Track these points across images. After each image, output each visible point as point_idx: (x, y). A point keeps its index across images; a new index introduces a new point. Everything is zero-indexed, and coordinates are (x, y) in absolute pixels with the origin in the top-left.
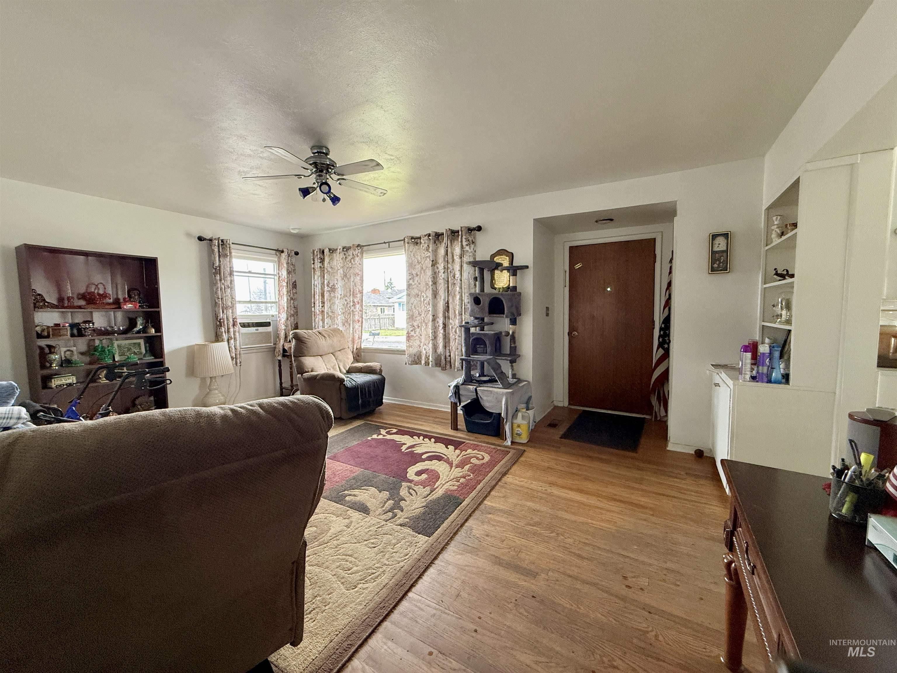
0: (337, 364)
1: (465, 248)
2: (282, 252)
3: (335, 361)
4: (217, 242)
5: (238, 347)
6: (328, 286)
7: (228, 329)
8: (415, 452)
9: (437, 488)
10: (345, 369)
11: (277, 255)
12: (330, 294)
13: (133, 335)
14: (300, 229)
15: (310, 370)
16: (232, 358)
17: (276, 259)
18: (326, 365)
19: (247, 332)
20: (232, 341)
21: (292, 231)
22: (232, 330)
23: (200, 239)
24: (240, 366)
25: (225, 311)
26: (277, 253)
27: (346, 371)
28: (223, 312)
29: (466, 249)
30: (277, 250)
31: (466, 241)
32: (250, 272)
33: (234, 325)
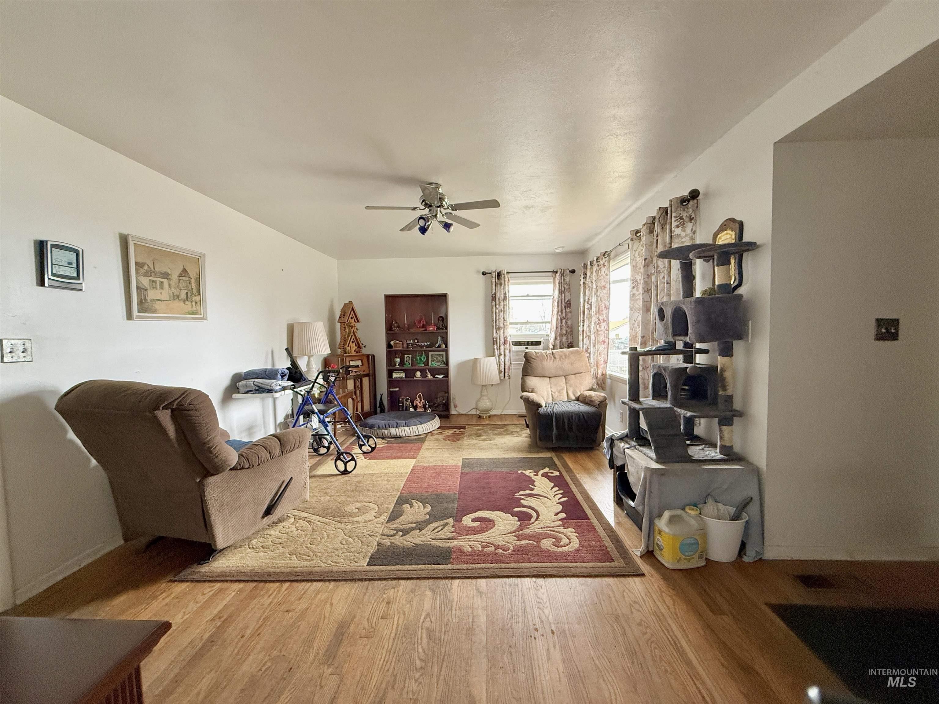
0: (565, 389)
1: (674, 231)
2: (557, 272)
3: (564, 385)
4: (494, 274)
5: (508, 364)
6: (588, 303)
7: (500, 346)
8: (522, 501)
9: (459, 539)
10: (574, 395)
11: (553, 276)
12: (589, 311)
13: (436, 349)
14: (563, 247)
15: (530, 390)
16: (500, 372)
17: (552, 280)
18: (551, 388)
19: (518, 349)
20: (502, 357)
21: (557, 251)
22: (502, 347)
23: (484, 274)
24: (509, 379)
25: (498, 332)
26: (553, 275)
27: (576, 398)
28: (496, 332)
29: (675, 233)
30: (553, 272)
31: (675, 221)
32: (528, 296)
33: (505, 343)
